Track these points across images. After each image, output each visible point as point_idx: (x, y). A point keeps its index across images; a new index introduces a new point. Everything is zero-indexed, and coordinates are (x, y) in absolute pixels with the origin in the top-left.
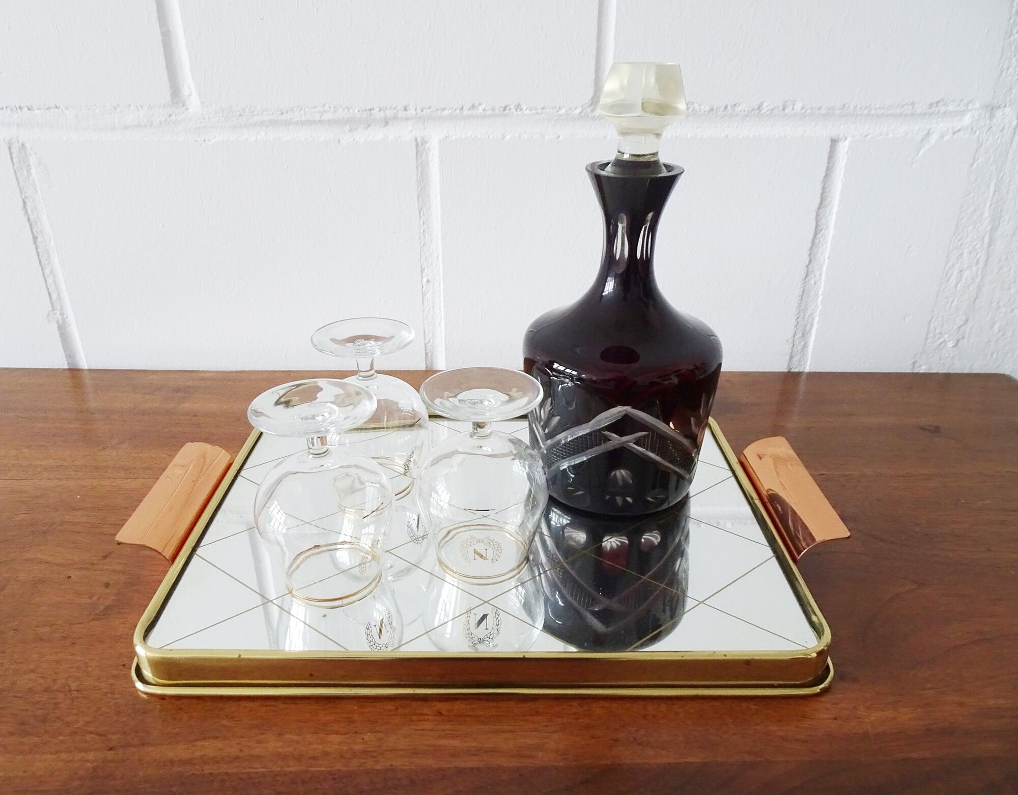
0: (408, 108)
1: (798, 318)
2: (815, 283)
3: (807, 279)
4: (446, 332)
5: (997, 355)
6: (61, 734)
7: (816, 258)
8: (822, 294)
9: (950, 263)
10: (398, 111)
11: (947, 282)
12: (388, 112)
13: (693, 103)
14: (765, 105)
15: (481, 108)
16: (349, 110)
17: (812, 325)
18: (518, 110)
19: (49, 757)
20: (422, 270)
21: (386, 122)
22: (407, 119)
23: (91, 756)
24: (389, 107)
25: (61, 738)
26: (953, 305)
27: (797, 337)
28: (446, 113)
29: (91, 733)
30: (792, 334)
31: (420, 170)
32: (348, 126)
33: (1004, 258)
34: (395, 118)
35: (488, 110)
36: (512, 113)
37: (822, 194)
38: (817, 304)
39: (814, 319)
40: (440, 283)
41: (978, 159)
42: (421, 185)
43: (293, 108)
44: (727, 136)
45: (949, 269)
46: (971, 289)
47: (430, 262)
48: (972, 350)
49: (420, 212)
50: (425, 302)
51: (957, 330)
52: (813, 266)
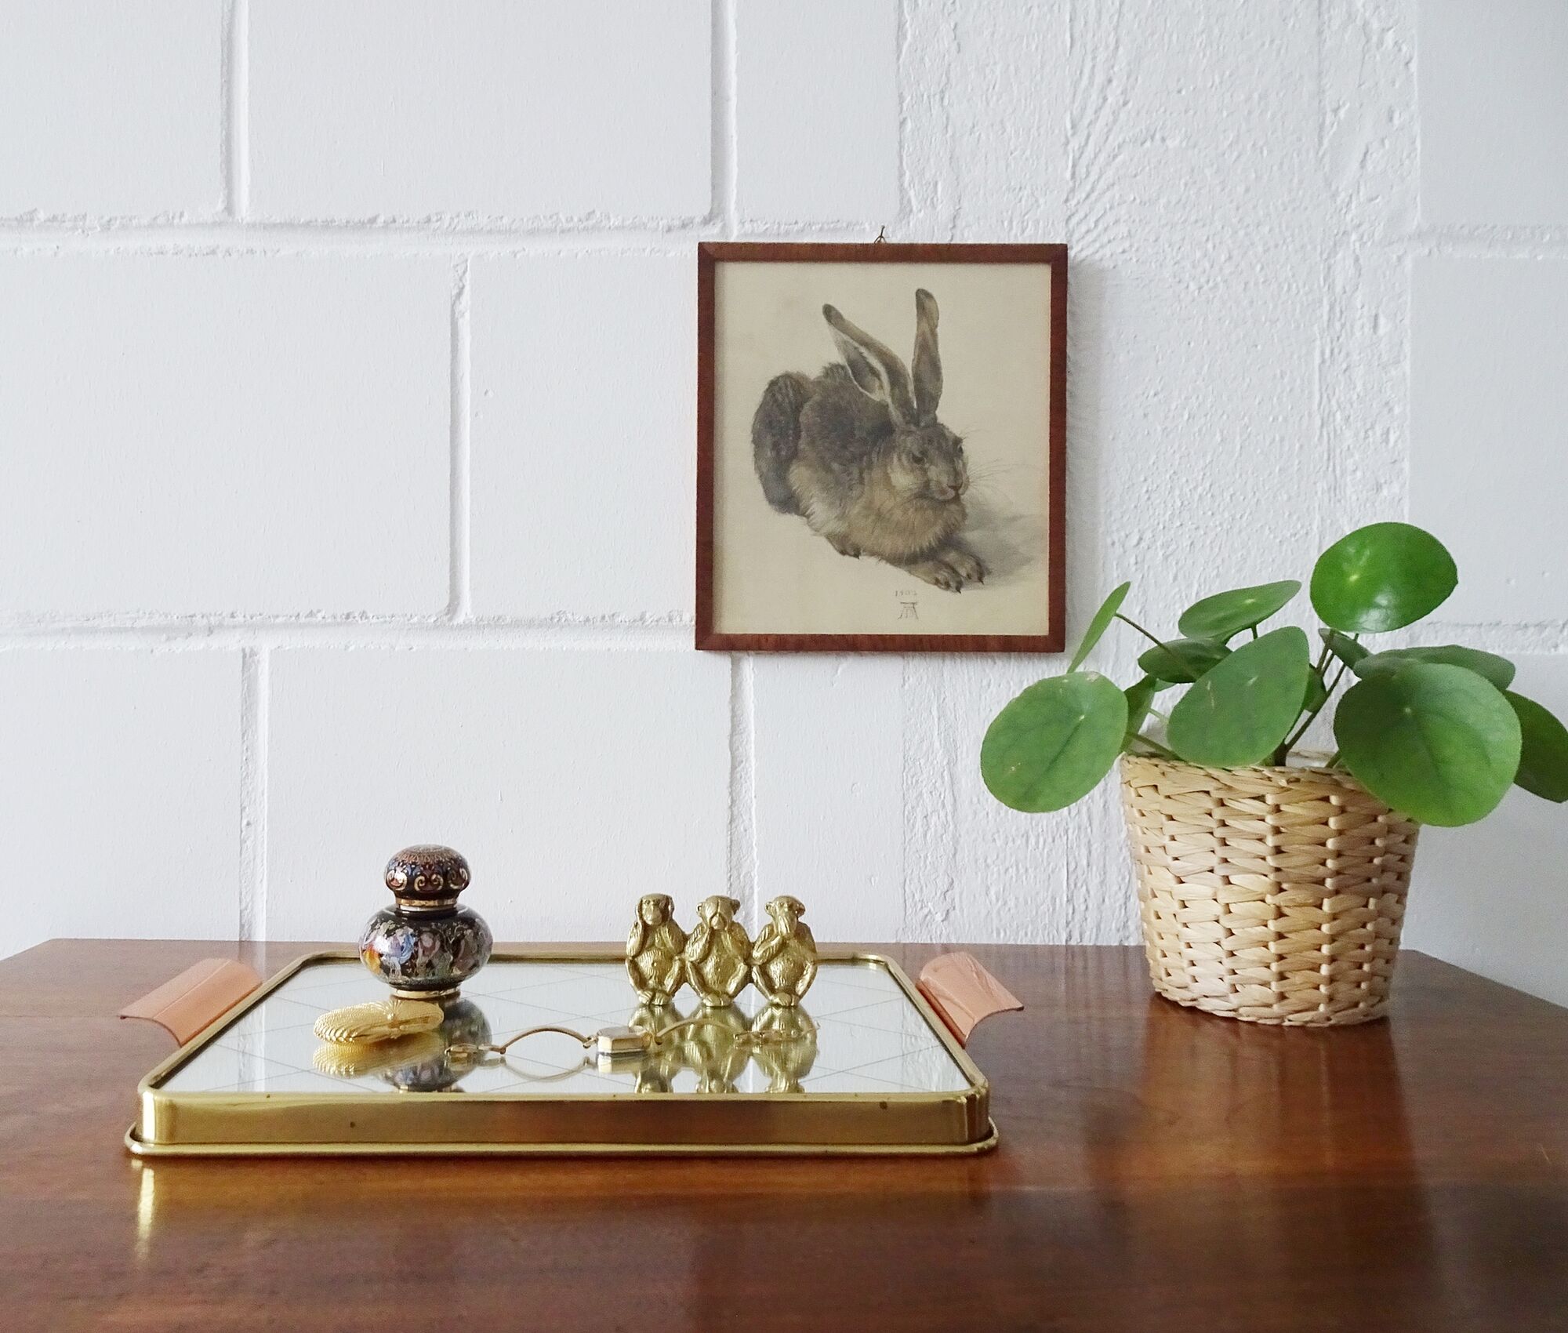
0: (235, 615)
1: (731, 876)
2: (745, 829)
3: (734, 825)
4: (268, 893)
7: (741, 797)
8: (756, 845)
9: (909, 807)
10: (224, 618)
11: (912, 831)
12: (212, 618)
13: (564, 612)
14: (647, 616)
15: (320, 616)
16: (166, 616)
17: (752, 888)
18: (364, 618)
20: (243, 809)
21: (211, 631)
22: (234, 627)
24: (213, 614)
26: (928, 861)
28: (280, 620)
31: (246, 685)
32: (164, 635)
33: (975, 800)
34: (220, 626)
35: (328, 618)
36: (357, 621)
37: (733, 717)
38: (753, 860)
39: (752, 880)
40: (264, 826)
41: (909, 678)
43: (102, 613)
44: (609, 650)
45: (909, 813)
46: (945, 841)
47: (253, 799)
48: (970, 926)
49: (243, 735)
50: (243, 852)
51: (943, 896)
52: (738, 808)
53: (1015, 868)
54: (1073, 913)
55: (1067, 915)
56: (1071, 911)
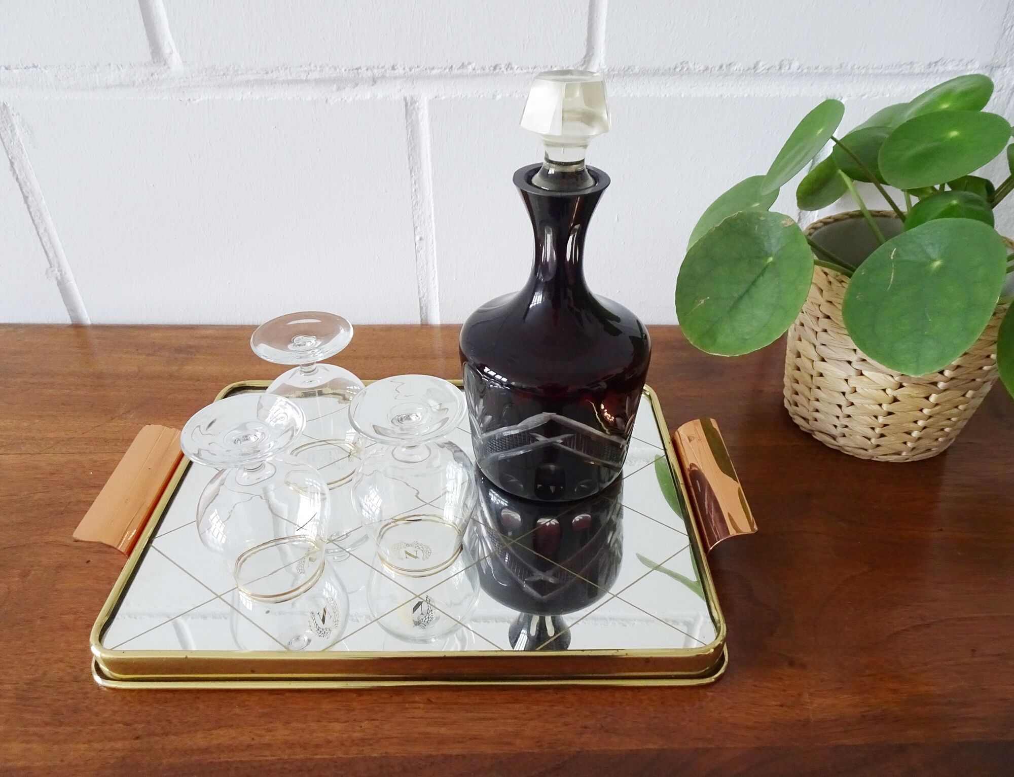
0: (396, 67)
4: (439, 287)
6: (92, 724)
10: (385, 70)
12: (375, 71)
13: (687, 62)
14: (761, 64)
15: (470, 68)
16: (335, 69)
18: (509, 69)
19: (82, 747)
20: (415, 229)
21: (374, 81)
22: (395, 78)
23: (119, 745)
24: (376, 67)
25: (92, 728)
28: (435, 72)
29: (118, 722)
31: (410, 130)
32: (335, 86)
34: (383, 77)
35: (478, 69)
36: (503, 72)
40: (433, 240)
42: (411, 145)
43: (278, 67)
44: (721, 96)
47: (423, 221)
49: (411, 171)
50: (418, 258)
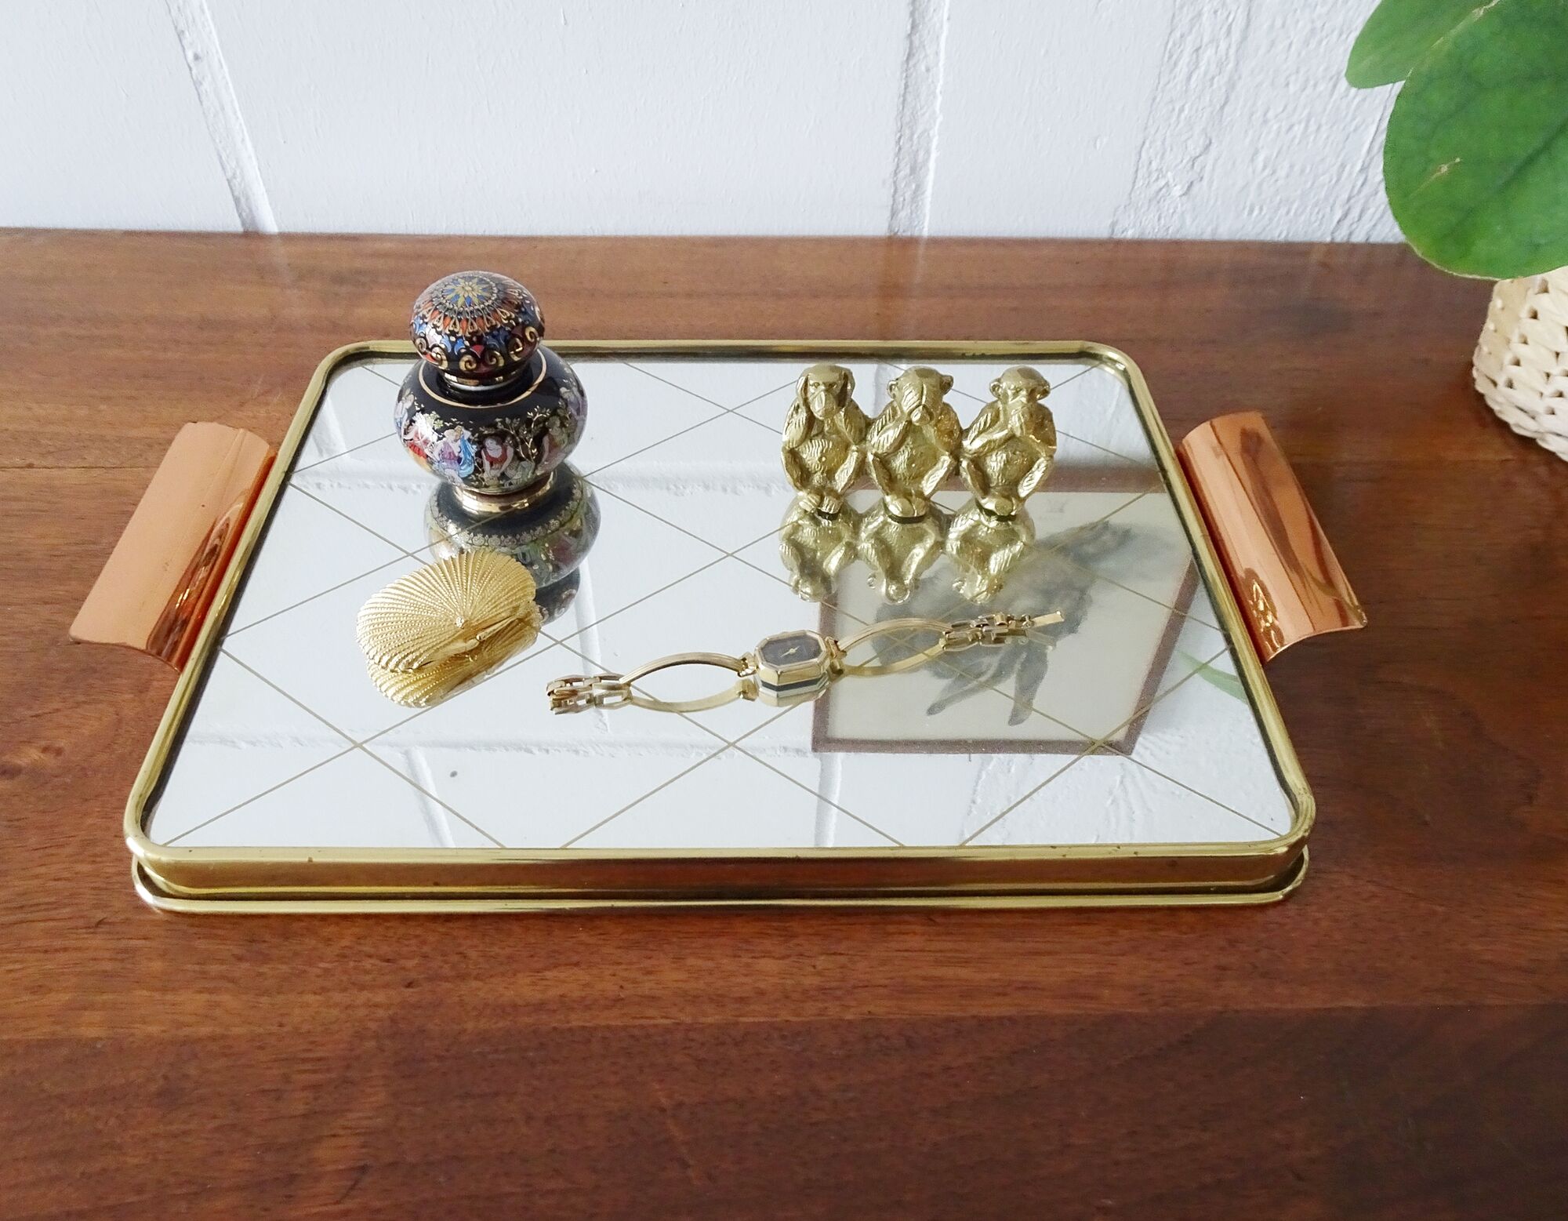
1: (900, 138)
2: (928, 70)
3: (911, 63)
4: (258, 158)
5: (1261, 209)
7: (926, 19)
8: (941, 93)
9: (1178, 34)
11: (1171, 71)
17: (928, 152)
20: (180, 35)
26: (1183, 116)
27: (901, 174)
30: (892, 168)
33: (1279, 23)
38: (934, 113)
39: (929, 141)
40: (220, 61)
45: (1174, 44)
46: (1215, 86)
47: (190, 18)
48: (1216, 201)
51: (1191, 163)
52: (921, 36)
53: (1303, 125)
54: (1363, 184)
55: (1353, 187)
56: (1359, 183)
